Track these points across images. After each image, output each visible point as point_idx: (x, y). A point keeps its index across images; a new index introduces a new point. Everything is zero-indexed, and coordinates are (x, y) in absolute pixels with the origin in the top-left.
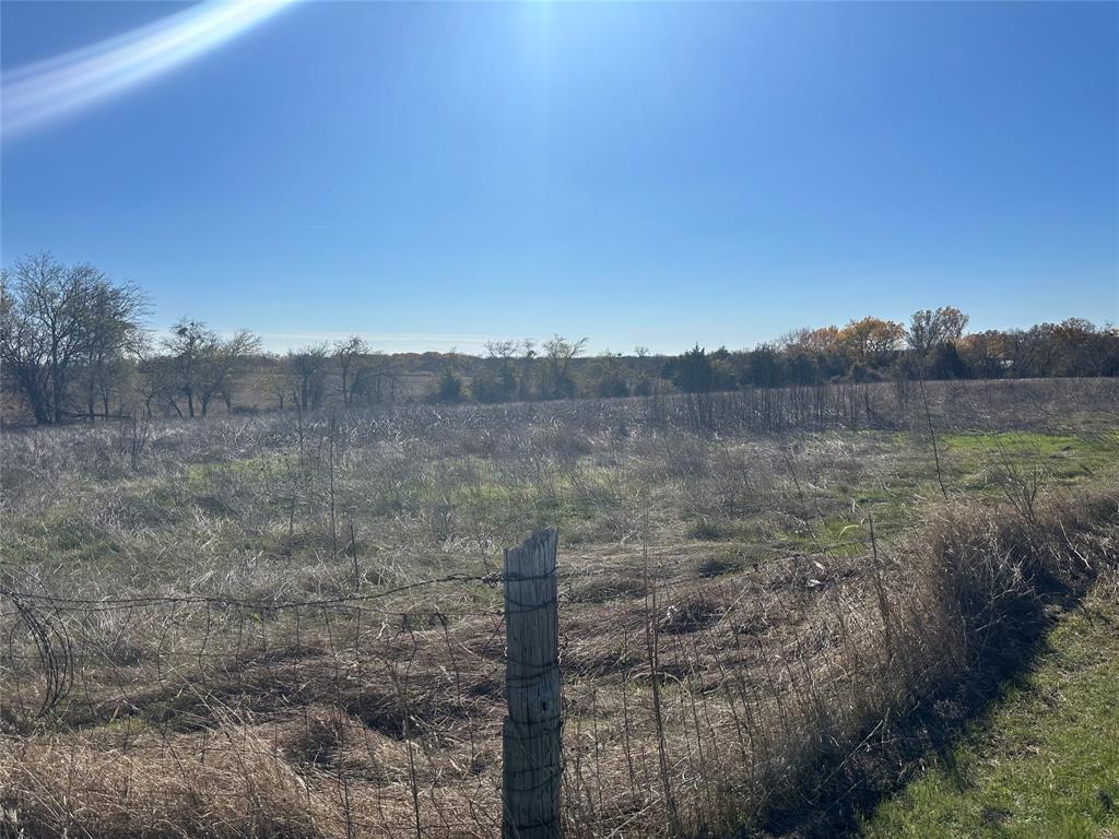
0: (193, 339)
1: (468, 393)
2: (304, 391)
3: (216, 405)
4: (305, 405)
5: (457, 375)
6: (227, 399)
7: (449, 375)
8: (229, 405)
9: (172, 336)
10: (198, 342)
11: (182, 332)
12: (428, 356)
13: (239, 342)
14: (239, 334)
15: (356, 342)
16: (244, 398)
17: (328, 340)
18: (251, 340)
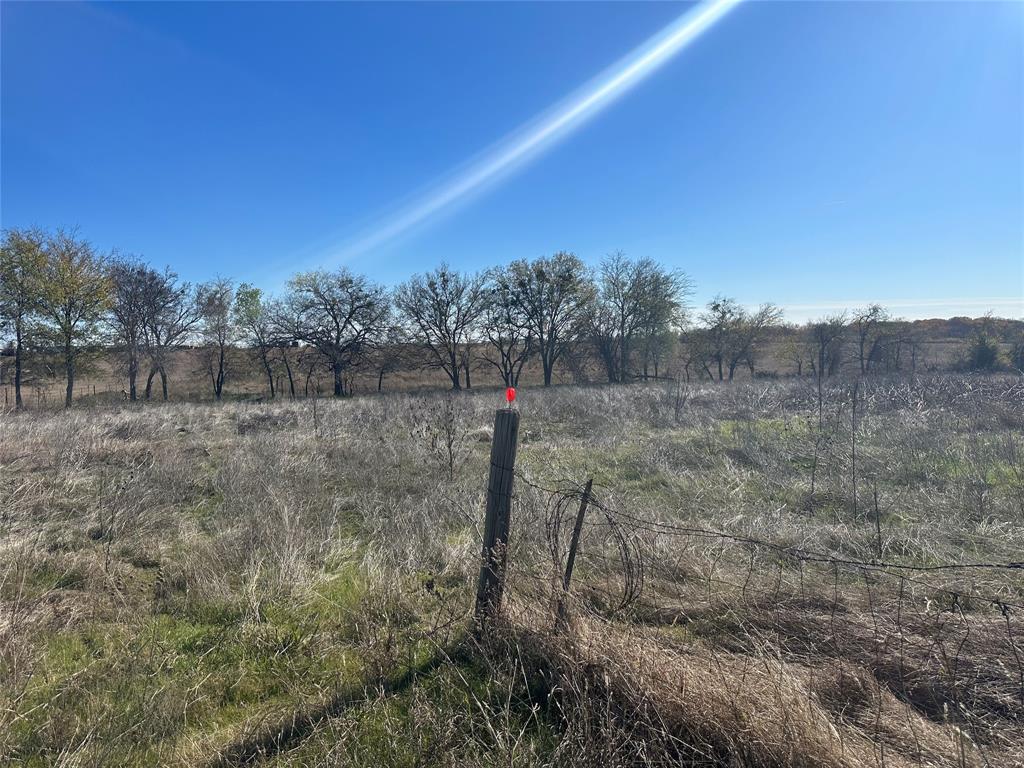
0: (724, 313)
1: (1007, 361)
2: (821, 359)
3: (742, 370)
4: (821, 372)
5: (992, 342)
6: (750, 365)
7: (982, 342)
8: (752, 369)
9: (707, 312)
10: (728, 316)
11: (716, 308)
12: (956, 321)
13: (763, 314)
14: (764, 308)
15: (875, 310)
16: (765, 364)
17: (847, 309)
18: (774, 313)
